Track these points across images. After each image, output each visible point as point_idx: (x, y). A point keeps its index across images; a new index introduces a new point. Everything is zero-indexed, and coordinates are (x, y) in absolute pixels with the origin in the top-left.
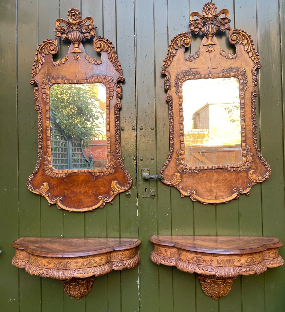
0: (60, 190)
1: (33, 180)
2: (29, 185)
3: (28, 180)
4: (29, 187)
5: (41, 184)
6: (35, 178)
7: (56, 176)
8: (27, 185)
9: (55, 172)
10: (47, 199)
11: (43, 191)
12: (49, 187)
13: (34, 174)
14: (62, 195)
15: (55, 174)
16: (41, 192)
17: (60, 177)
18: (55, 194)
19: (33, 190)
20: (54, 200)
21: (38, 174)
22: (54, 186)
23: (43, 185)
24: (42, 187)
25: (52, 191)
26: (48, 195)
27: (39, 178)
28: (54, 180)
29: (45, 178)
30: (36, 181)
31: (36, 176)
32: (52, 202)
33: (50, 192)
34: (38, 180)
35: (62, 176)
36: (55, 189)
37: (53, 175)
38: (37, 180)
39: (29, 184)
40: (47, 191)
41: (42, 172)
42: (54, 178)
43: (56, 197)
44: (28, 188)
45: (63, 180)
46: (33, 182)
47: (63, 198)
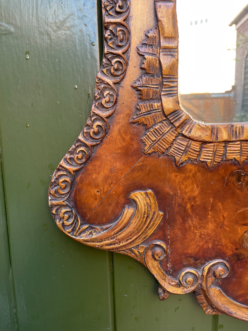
0: (220, 226)
1: (78, 179)
2: (61, 206)
3: (56, 183)
4: (61, 219)
5: (122, 200)
6: (90, 167)
7: (199, 155)
8: (53, 206)
9: (196, 133)
10: (155, 273)
11: (131, 234)
12: (161, 213)
13: (85, 145)
14: (229, 253)
15: (196, 146)
16: (123, 239)
17: (218, 160)
18: (192, 249)
19: (84, 231)
20: (190, 279)
21: (104, 146)
22: (185, 211)
23: (132, 203)
24: (128, 211)
25: (179, 233)
26: (158, 250)
27: (110, 171)
28: (188, 177)
29: (141, 168)
30: (97, 186)
31: (97, 158)
32: (179, 285)
33: (164, 239)
34: (106, 178)
35: (230, 157)
36: (193, 222)
37: (185, 151)
38: (100, 179)
39: (60, 201)
40: (151, 232)
41: (128, 138)
42: (190, 167)
43: (196, 259)
44: (59, 223)
45: (232, 174)
46: (79, 191)
47: (232, 266)
